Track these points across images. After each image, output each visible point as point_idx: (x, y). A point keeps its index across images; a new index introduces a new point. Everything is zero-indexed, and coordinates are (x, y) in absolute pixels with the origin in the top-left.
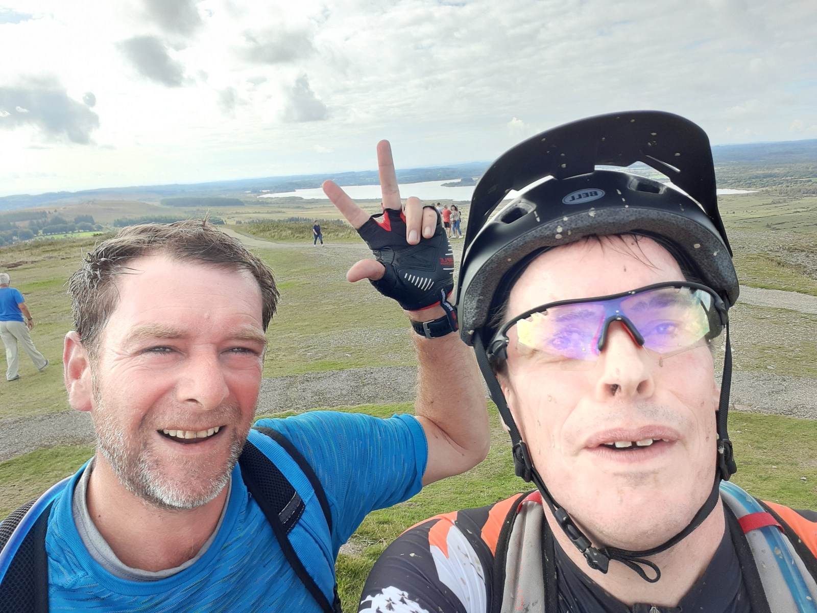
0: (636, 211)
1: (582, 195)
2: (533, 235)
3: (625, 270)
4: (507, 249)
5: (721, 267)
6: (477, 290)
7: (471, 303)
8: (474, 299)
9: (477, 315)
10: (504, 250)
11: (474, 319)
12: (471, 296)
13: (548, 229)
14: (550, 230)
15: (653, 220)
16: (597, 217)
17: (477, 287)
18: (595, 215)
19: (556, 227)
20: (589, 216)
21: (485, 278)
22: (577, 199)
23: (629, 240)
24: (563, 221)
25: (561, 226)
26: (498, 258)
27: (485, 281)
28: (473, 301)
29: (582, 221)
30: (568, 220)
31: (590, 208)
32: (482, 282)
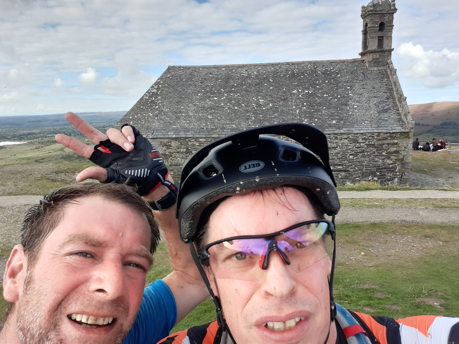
0: (283, 177)
1: (251, 166)
2: (222, 191)
3: (278, 214)
4: (206, 198)
5: (331, 200)
6: (189, 217)
7: (185, 224)
9: (190, 231)
10: (205, 198)
11: (188, 234)
12: (185, 220)
13: (231, 188)
14: (232, 189)
15: (293, 181)
16: (260, 182)
17: (188, 216)
18: (259, 181)
19: (236, 187)
20: (256, 181)
21: (194, 212)
22: (248, 168)
23: (279, 191)
24: (240, 184)
25: (239, 187)
26: (201, 202)
27: (193, 213)
28: (187, 223)
29: (251, 184)
30: (243, 184)
31: (256, 176)
32: (191, 213)
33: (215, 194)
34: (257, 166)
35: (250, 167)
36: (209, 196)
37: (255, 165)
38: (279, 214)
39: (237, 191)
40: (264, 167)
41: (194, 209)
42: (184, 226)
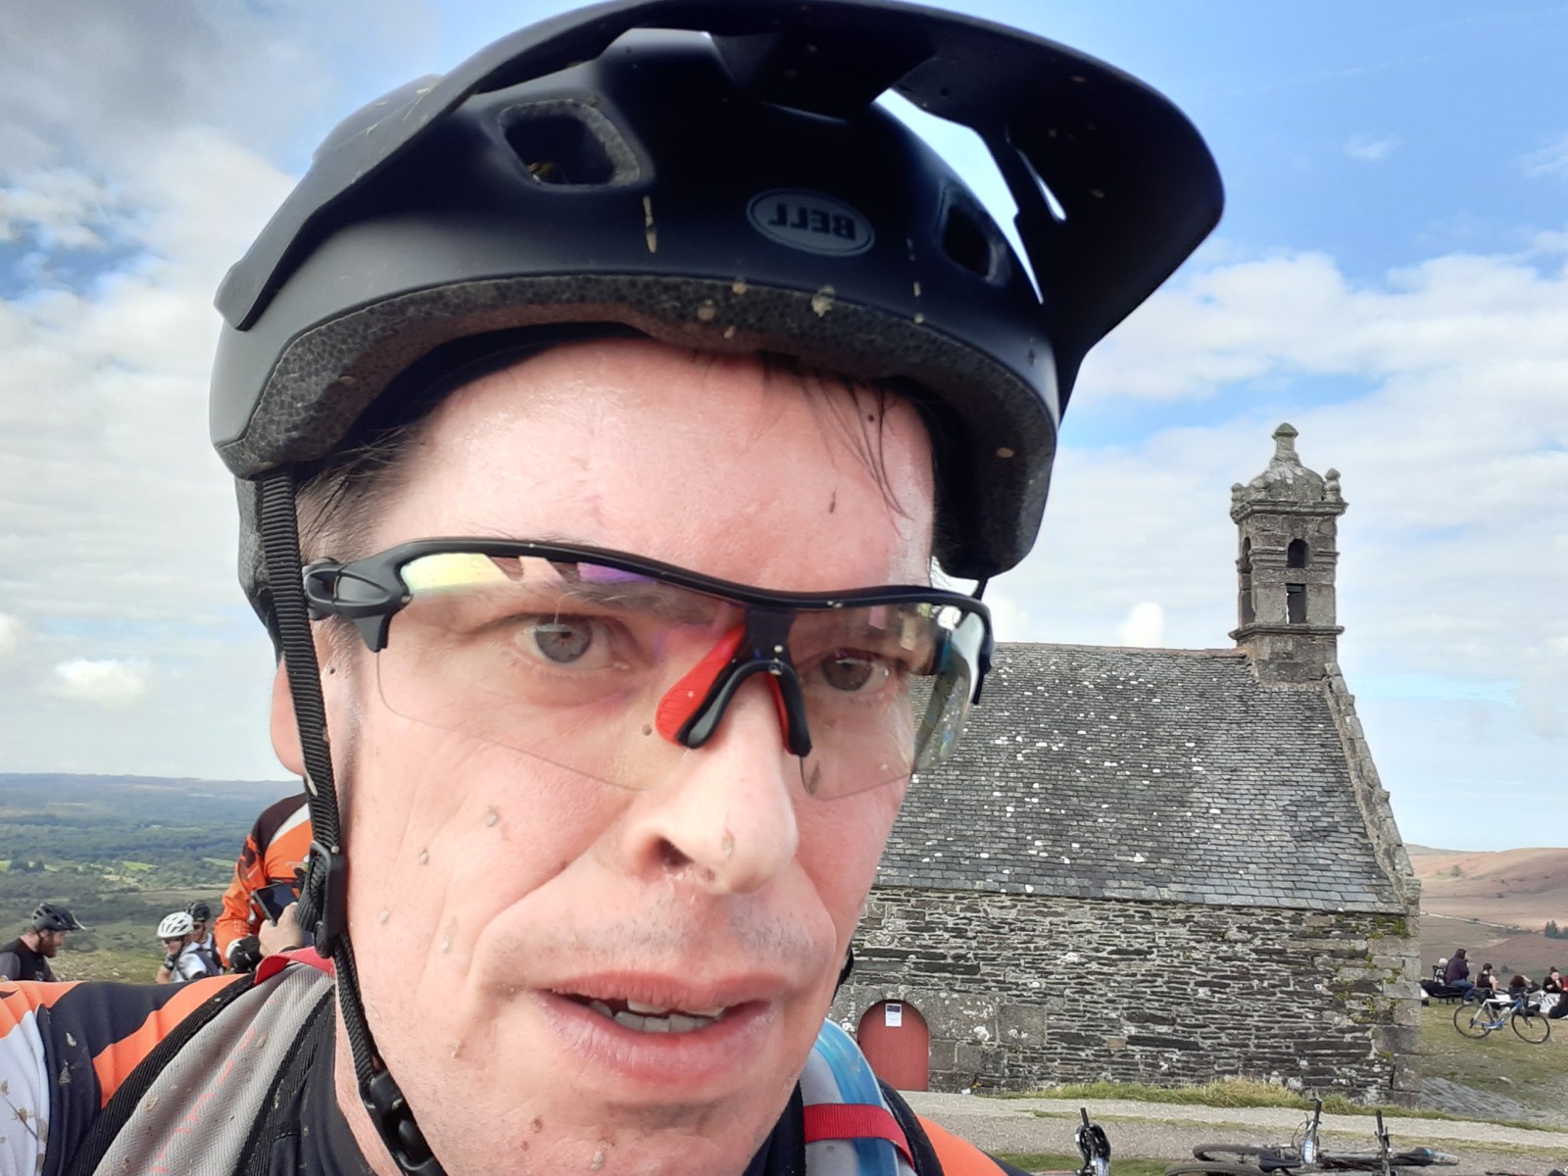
0: (934, 342)
1: (810, 217)
2: (618, 290)
3: (833, 507)
4: (508, 287)
6: (341, 351)
7: (302, 379)
8: (316, 373)
9: (312, 425)
11: (294, 434)
12: (310, 357)
13: (673, 294)
14: (678, 298)
16: (829, 320)
17: (344, 342)
18: (827, 313)
19: (701, 300)
20: (810, 308)
21: (390, 332)
22: (794, 225)
24: (730, 289)
25: (716, 304)
27: (386, 338)
28: (315, 379)
29: (782, 316)
30: (747, 294)
31: (823, 284)
32: (371, 337)
33: (568, 285)
34: (837, 232)
35: (803, 224)
36: (532, 285)
37: (832, 225)
38: (838, 508)
39: (696, 319)
40: (867, 253)
41: (398, 319)
42: (291, 385)
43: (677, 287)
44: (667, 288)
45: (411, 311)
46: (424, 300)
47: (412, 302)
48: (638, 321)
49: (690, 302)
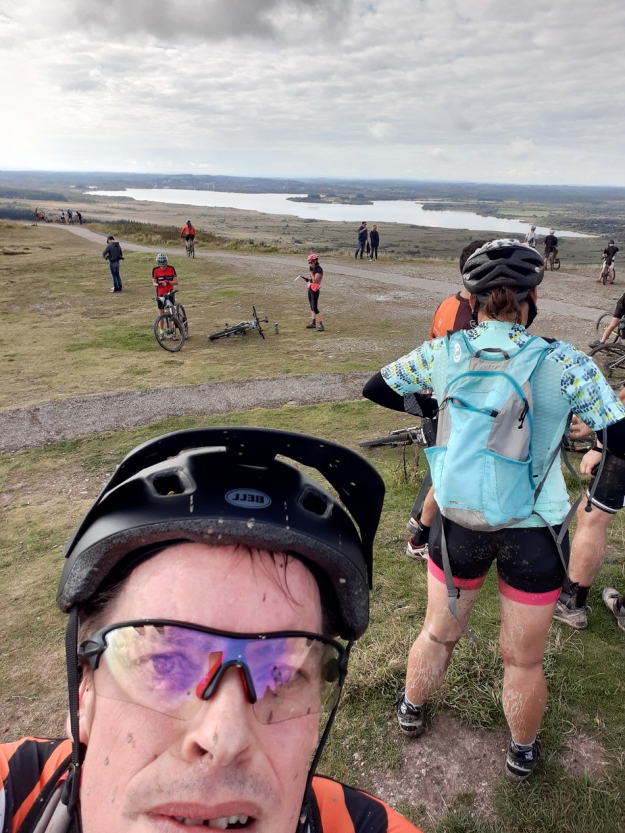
0: (295, 536)
1: (247, 497)
2: (180, 526)
4: (144, 529)
7: (81, 570)
8: (86, 568)
9: (84, 587)
11: (77, 591)
12: (83, 562)
13: (198, 525)
14: (200, 526)
16: (254, 530)
17: (94, 555)
18: (253, 527)
19: (208, 526)
20: (246, 526)
22: (241, 500)
23: (279, 559)
24: (217, 522)
25: (213, 528)
28: (85, 570)
29: (237, 529)
30: (224, 523)
31: (251, 517)
32: (102, 552)
33: (163, 526)
34: (257, 501)
35: (245, 499)
36: (152, 527)
37: (255, 499)
39: (207, 534)
40: (269, 507)
41: (110, 544)
42: (77, 573)
43: (199, 523)
44: (196, 524)
45: (114, 541)
46: (118, 537)
47: (114, 538)
48: (188, 537)
49: (205, 527)
